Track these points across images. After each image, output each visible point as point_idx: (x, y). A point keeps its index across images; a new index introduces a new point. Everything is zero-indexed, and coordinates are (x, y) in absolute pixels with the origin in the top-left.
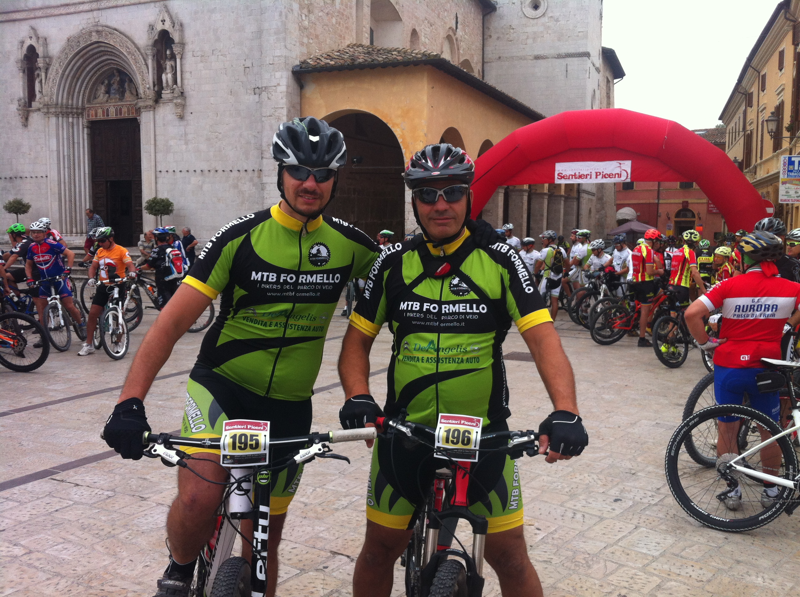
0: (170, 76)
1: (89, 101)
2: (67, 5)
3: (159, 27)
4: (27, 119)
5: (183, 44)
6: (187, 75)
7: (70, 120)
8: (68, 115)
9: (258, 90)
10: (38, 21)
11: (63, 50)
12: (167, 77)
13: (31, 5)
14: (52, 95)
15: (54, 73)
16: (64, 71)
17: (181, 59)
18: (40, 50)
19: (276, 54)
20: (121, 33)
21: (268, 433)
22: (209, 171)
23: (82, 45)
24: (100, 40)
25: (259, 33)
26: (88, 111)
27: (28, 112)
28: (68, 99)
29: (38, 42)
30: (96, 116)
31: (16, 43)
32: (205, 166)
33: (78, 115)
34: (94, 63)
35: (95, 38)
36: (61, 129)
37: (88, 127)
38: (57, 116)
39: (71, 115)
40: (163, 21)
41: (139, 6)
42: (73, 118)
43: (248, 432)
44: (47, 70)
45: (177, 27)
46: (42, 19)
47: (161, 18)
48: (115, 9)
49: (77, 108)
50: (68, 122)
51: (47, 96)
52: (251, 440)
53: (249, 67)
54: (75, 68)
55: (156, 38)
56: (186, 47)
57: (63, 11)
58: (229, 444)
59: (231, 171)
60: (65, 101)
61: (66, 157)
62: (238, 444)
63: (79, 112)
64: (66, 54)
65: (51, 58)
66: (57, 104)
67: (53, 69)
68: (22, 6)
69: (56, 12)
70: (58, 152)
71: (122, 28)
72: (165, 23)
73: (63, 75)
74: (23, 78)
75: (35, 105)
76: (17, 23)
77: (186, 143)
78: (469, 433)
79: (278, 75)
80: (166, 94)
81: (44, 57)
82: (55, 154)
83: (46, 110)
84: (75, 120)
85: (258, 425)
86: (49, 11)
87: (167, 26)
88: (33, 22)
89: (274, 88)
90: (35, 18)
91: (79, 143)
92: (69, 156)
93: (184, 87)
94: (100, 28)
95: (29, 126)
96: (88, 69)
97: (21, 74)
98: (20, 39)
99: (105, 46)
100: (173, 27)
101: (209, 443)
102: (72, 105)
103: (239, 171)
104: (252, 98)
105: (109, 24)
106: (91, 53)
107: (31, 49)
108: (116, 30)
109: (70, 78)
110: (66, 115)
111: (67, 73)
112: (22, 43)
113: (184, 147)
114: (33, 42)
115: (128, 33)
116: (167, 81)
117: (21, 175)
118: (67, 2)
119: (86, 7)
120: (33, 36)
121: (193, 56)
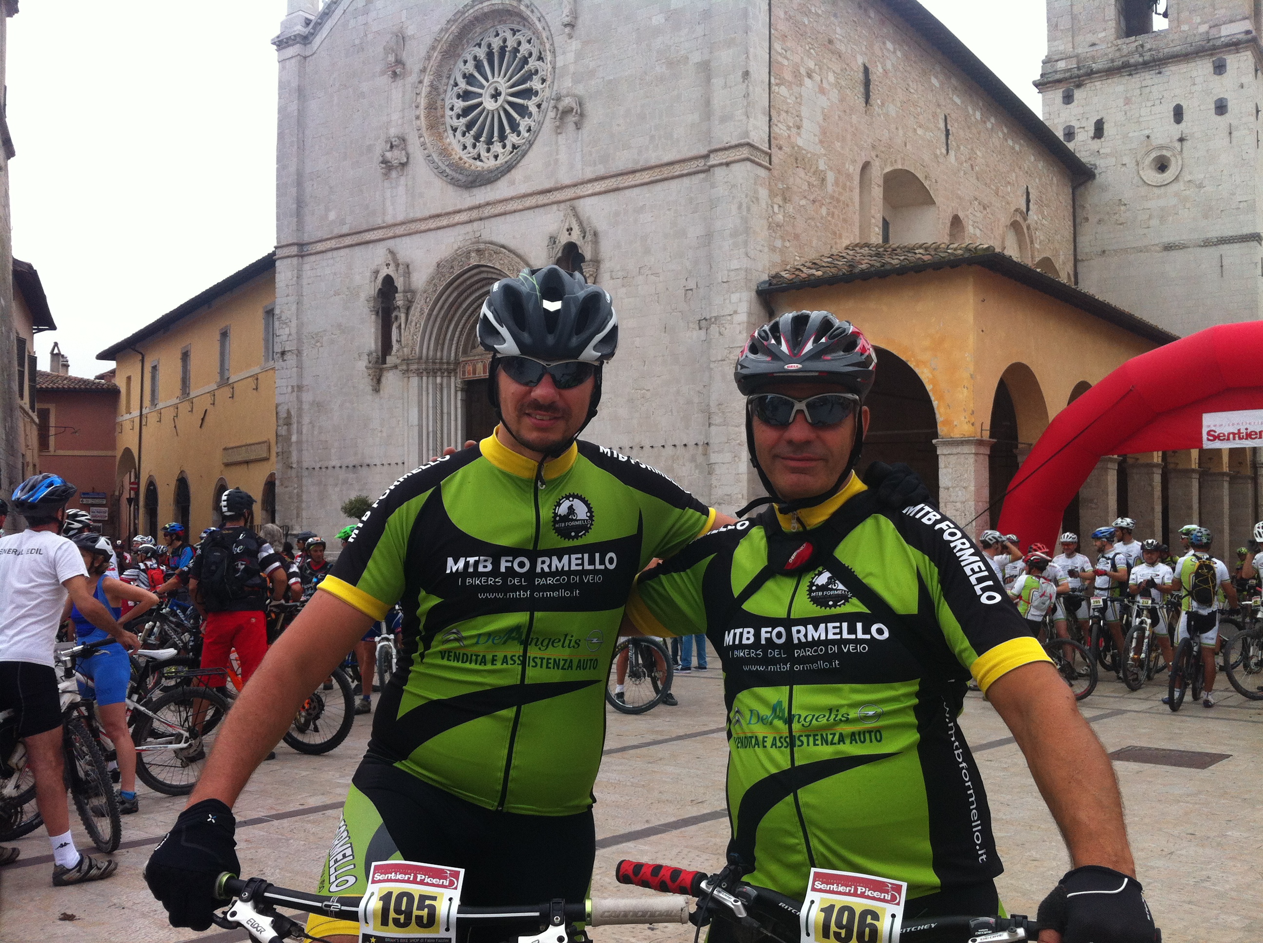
1: (465, 352)
2: (438, 216)
3: (564, 239)
4: (379, 381)
5: (597, 262)
7: (439, 380)
8: (436, 373)
9: (705, 323)
10: (398, 240)
11: (430, 281)
13: (389, 220)
14: (414, 344)
15: (417, 314)
16: (432, 310)
18: (399, 283)
19: (732, 267)
20: (510, 251)
21: (456, 894)
22: (631, 448)
23: (457, 272)
24: (482, 263)
25: (708, 237)
26: (464, 367)
27: (381, 371)
28: (436, 350)
29: (397, 270)
30: (474, 373)
31: (368, 274)
33: (449, 373)
34: (473, 297)
35: (474, 261)
36: (424, 393)
37: (462, 390)
38: (420, 374)
39: (439, 373)
40: (570, 230)
41: (536, 210)
42: (442, 377)
43: (417, 890)
44: (408, 309)
45: (589, 237)
46: (404, 238)
47: (567, 227)
48: (503, 218)
49: (448, 363)
50: (435, 384)
51: (407, 345)
52: (420, 908)
53: (691, 290)
54: (446, 307)
55: (560, 255)
56: (602, 266)
57: (432, 224)
58: (374, 913)
59: (663, 446)
60: (431, 353)
61: (431, 435)
62: (392, 915)
63: (451, 369)
64: (435, 285)
65: (413, 292)
66: (420, 358)
67: (416, 308)
68: (379, 221)
69: (423, 226)
70: (420, 426)
71: (512, 244)
72: (572, 233)
73: (430, 315)
74: (376, 322)
75: (391, 360)
76: (371, 246)
78: (876, 916)
79: (735, 297)
81: (405, 292)
82: (416, 429)
83: (405, 367)
84: (445, 380)
85: (440, 875)
86: (414, 227)
87: (576, 237)
88: (390, 243)
89: (729, 318)
90: (394, 237)
91: (449, 414)
92: (435, 433)
94: (482, 246)
95: (381, 392)
96: (464, 306)
97: (373, 317)
98: (374, 267)
99: (488, 272)
100: (584, 237)
101: (336, 906)
102: (441, 359)
103: (675, 446)
104: (696, 335)
105: (495, 239)
106: (468, 282)
107: (388, 281)
108: (503, 247)
109: (439, 320)
110: (432, 372)
111: (435, 312)
112: (377, 272)
114: (391, 271)
115: (521, 251)
117: (368, 461)
118: (439, 211)
119: (463, 217)
120: (391, 262)
121: (612, 278)
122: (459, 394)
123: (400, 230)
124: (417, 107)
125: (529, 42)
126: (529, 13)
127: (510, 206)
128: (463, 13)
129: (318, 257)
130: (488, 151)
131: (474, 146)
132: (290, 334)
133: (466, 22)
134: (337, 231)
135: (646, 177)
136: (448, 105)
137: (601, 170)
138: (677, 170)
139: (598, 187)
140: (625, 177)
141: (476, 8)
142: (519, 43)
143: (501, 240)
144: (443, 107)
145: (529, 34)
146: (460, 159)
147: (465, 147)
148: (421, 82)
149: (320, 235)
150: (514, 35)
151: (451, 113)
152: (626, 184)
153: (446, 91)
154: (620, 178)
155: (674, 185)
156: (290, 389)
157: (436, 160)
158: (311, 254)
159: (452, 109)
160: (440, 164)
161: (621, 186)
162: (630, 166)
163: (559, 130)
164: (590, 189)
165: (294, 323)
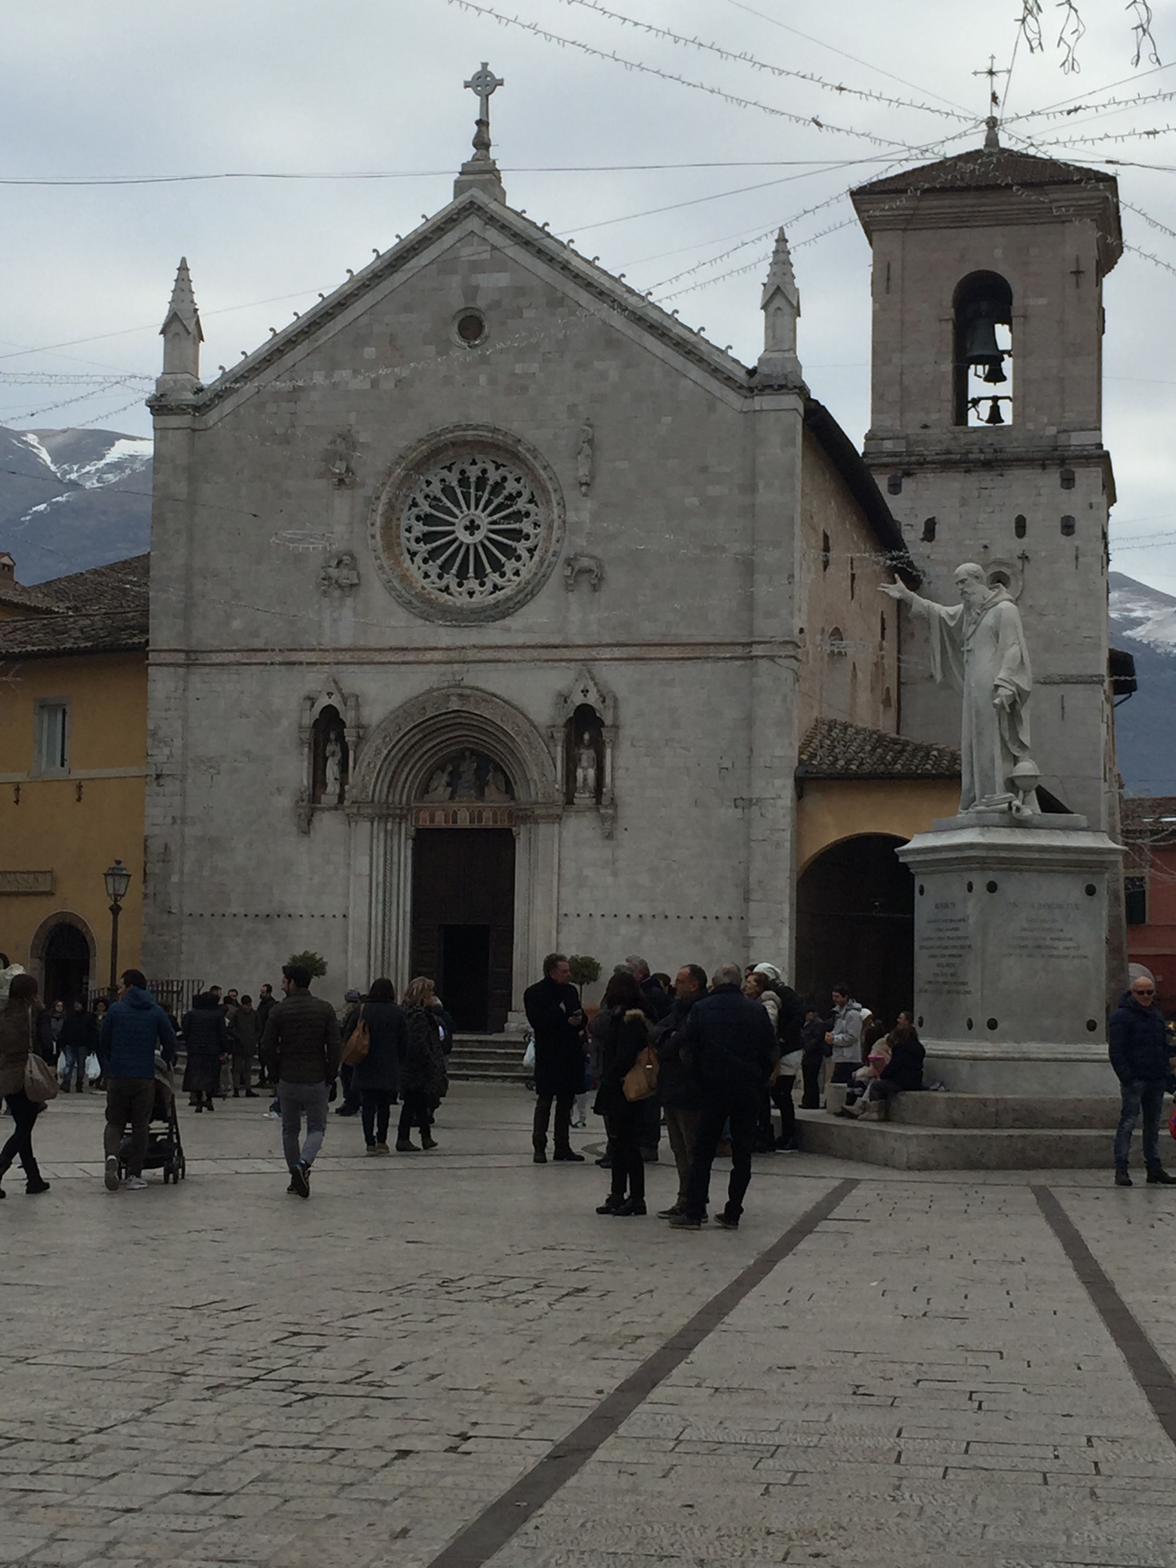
0: (591, 773)
1: (419, 798)
2: (403, 649)
3: (578, 699)
4: (309, 822)
5: (616, 727)
6: (620, 773)
7: (390, 826)
8: (387, 819)
9: (745, 803)
10: (343, 667)
11: (392, 720)
12: (586, 773)
13: (327, 642)
14: (365, 787)
15: (371, 753)
16: (390, 751)
17: (612, 749)
18: (348, 716)
19: (776, 754)
20: (505, 701)
22: (654, 916)
23: (430, 714)
24: (464, 708)
25: (749, 722)
26: (417, 814)
27: (313, 811)
28: (388, 793)
29: (343, 701)
31: (298, 699)
32: (645, 909)
33: (401, 819)
35: (454, 704)
36: (375, 840)
37: (414, 839)
38: (371, 819)
39: (391, 819)
40: (585, 692)
41: (539, 663)
42: (393, 823)
44: (356, 745)
45: (609, 702)
46: (352, 666)
47: (580, 687)
49: (400, 808)
50: (386, 831)
51: (355, 786)
53: (727, 769)
55: (572, 715)
56: (621, 732)
57: (391, 657)
59: (692, 918)
60: (384, 798)
61: (381, 886)
63: (402, 815)
64: (398, 725)
65: (367, 729)
66: (373, 801)
67: (371, 746)
68: (313, 642)
69: (378, 657)
70: (371, 877)
71: (506, 695)
72: (588, 695)
73: (387, 755)
76: (301, 668)
77: (615, 874)
79: (778, 782)
80: (583, 798)
81: (355, 727)
82: (366, 880)
83: (355, 810)
84: (396, 826)
86: (364, 656)
87: (592, 699)
88: (331, 670)
89: (772, 801)
90: (337, 664)
91: (399, 864)
92: (385, 884)
93: (616, 790)
94: (465, 691)
95: (312, 834)
96: (426, 748)
97: (303, 749)
98: (307, 693)
99: (469, 718)
100: (604, 701)
102: (393, 801)
103: (705, 918)
104: (731, 814)
105: (483, 686)
106: (439, 725)
107: (330, 713)
108: (494, 695)
109: (396, 761)
110: (383, 818)
111: (393, 753)
112: (311, 700)
113: (610, 880)
114: (335, 701)
115: (518, 703)
116: (585, 779)
117: (292, 912)
118: (404, 644)
119: (437, 656)
120: (335, 691)
121: (633, 745)
122: (410, 842)
123: (347, 657)
124: (372, 525)
125: (518, 480)
126: (528, 456)
127: (501, 655)
128: (439, 435)
129: (214, 670)
130: (460, 585)
131: (440, 577)
132: (170, 756)
133: (441, 445)
134: (244, 643)
135: (676, 653)
136: (404, 524)
137: (622, 638)
138: (712, 652)
139: (617, 653)
140: (653, 648)
141: (457, 434)
142: (504, 479)
143: (491, 688)
144: (398, 526)
145: (518, 473)
146: (423, 588)
147: (426, 575)
148: (378, 498)
149: (216, 643)
150: (497, 468)
151: (407, 534)
152: (653, 656)
153: (402, 510)
154: (644, 648)
155: (708, 666)
156: (169, 820)
157: (398, 587)
158: (205, 665)
159: (409, 530)
160: (403, 592)
161: (646, 656)
162: (657, 639)
163: (569, 586)
164: (607, 653)
165: (178, 742)
